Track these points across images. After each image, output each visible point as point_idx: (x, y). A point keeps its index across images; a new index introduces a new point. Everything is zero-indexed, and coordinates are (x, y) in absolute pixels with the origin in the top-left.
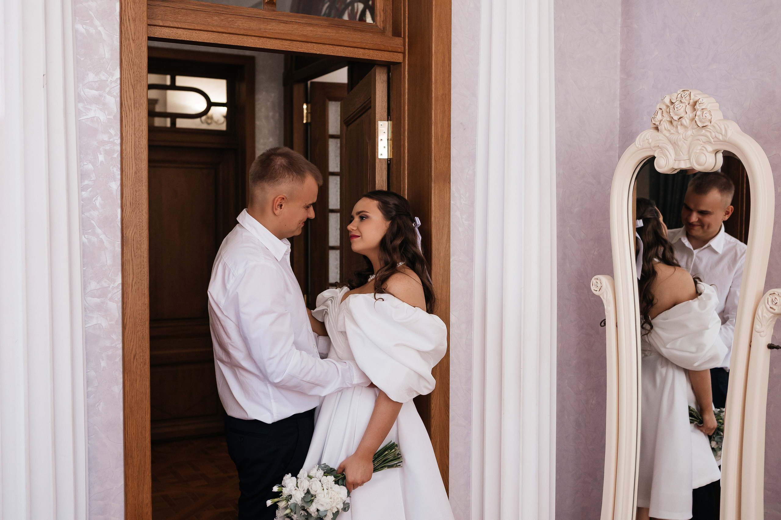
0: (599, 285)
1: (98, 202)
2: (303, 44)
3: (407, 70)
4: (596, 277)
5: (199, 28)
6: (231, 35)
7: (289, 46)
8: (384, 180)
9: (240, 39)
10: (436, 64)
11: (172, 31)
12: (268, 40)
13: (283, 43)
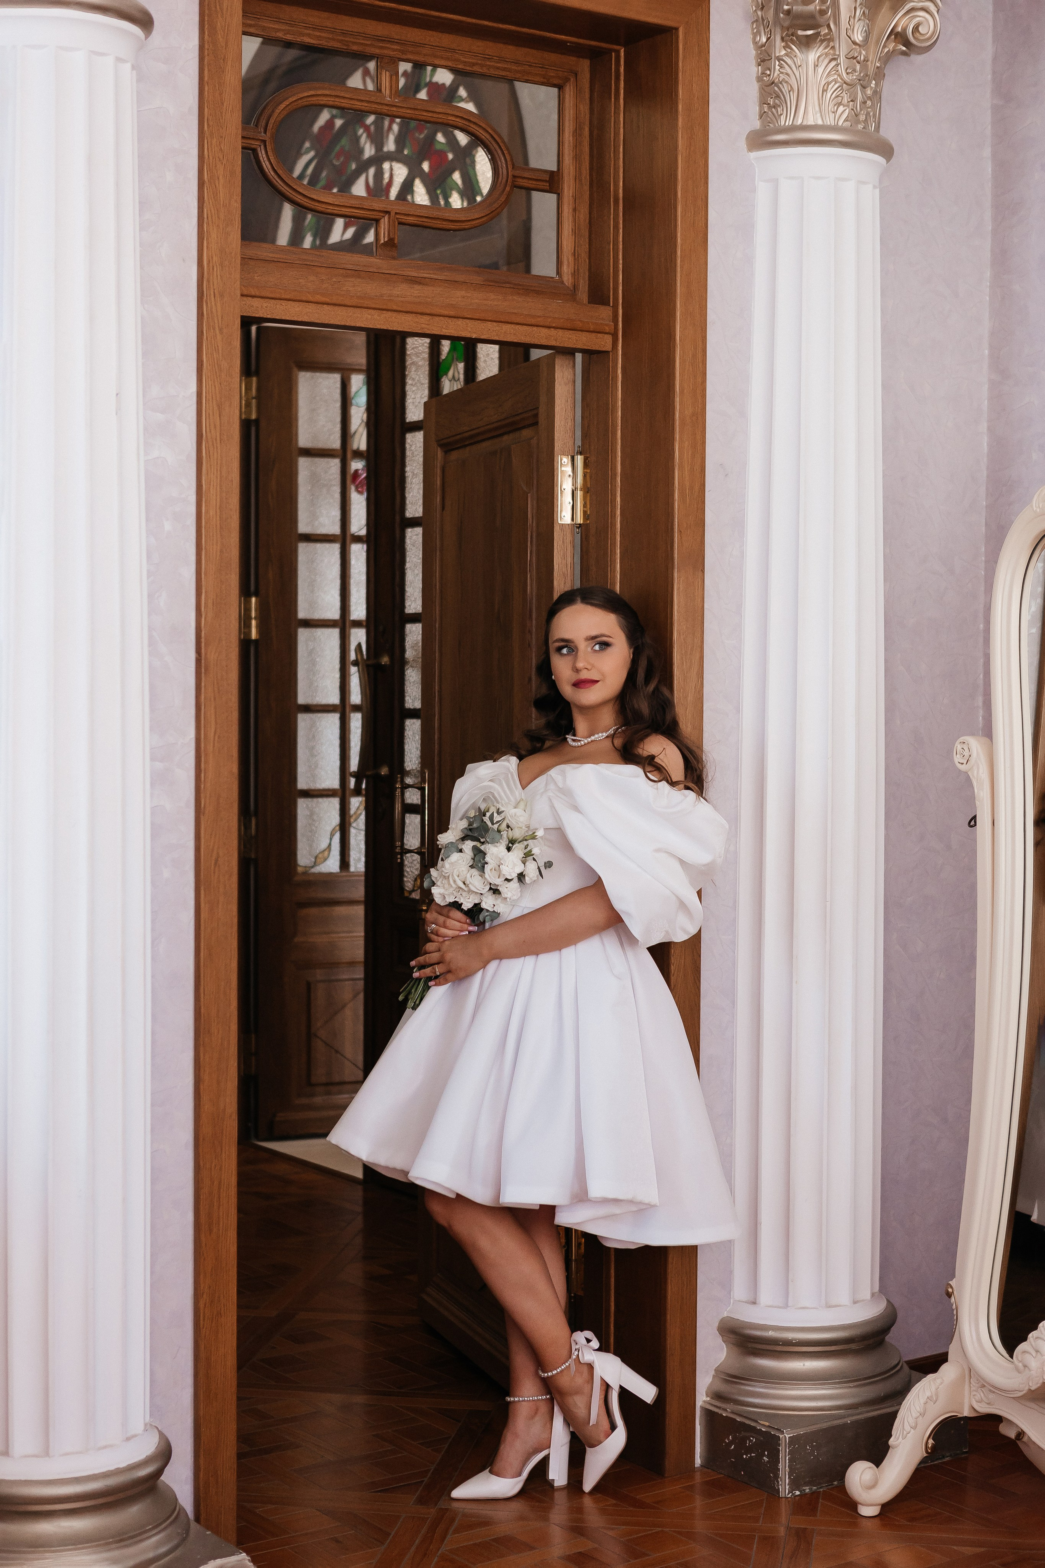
0: (967, 754)
2: (450, 320)
3: (620, 365)
4: (961, 739)
5: (288, 297)
6: (336, 308)
9: (350, 314)
10: (682, 361)
11: (244, 303)
12: (394, 314)
13: (417, 320)
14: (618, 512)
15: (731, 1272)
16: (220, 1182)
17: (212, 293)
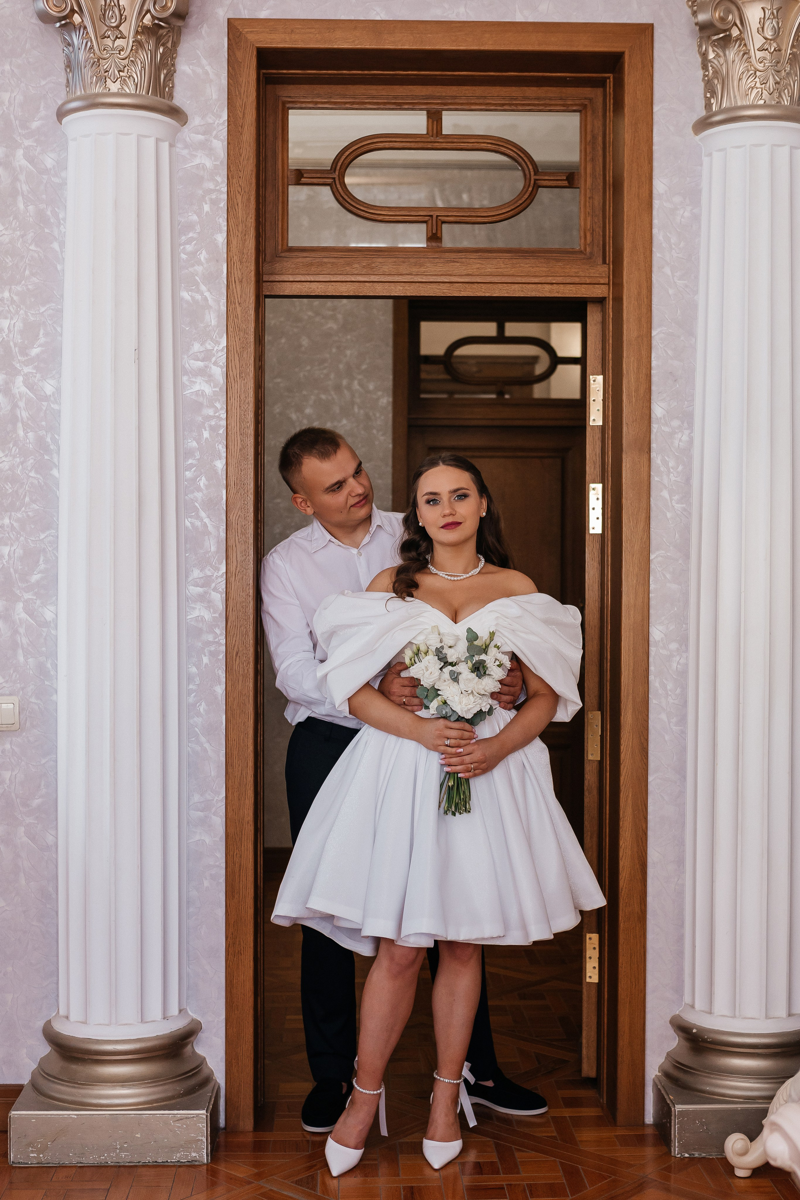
1: (203, 482)
3: (611, 306)
7: (449, 290)
8: (597, 454)
10: (628, 297)
14: (610, 418)
16: (240, 865)
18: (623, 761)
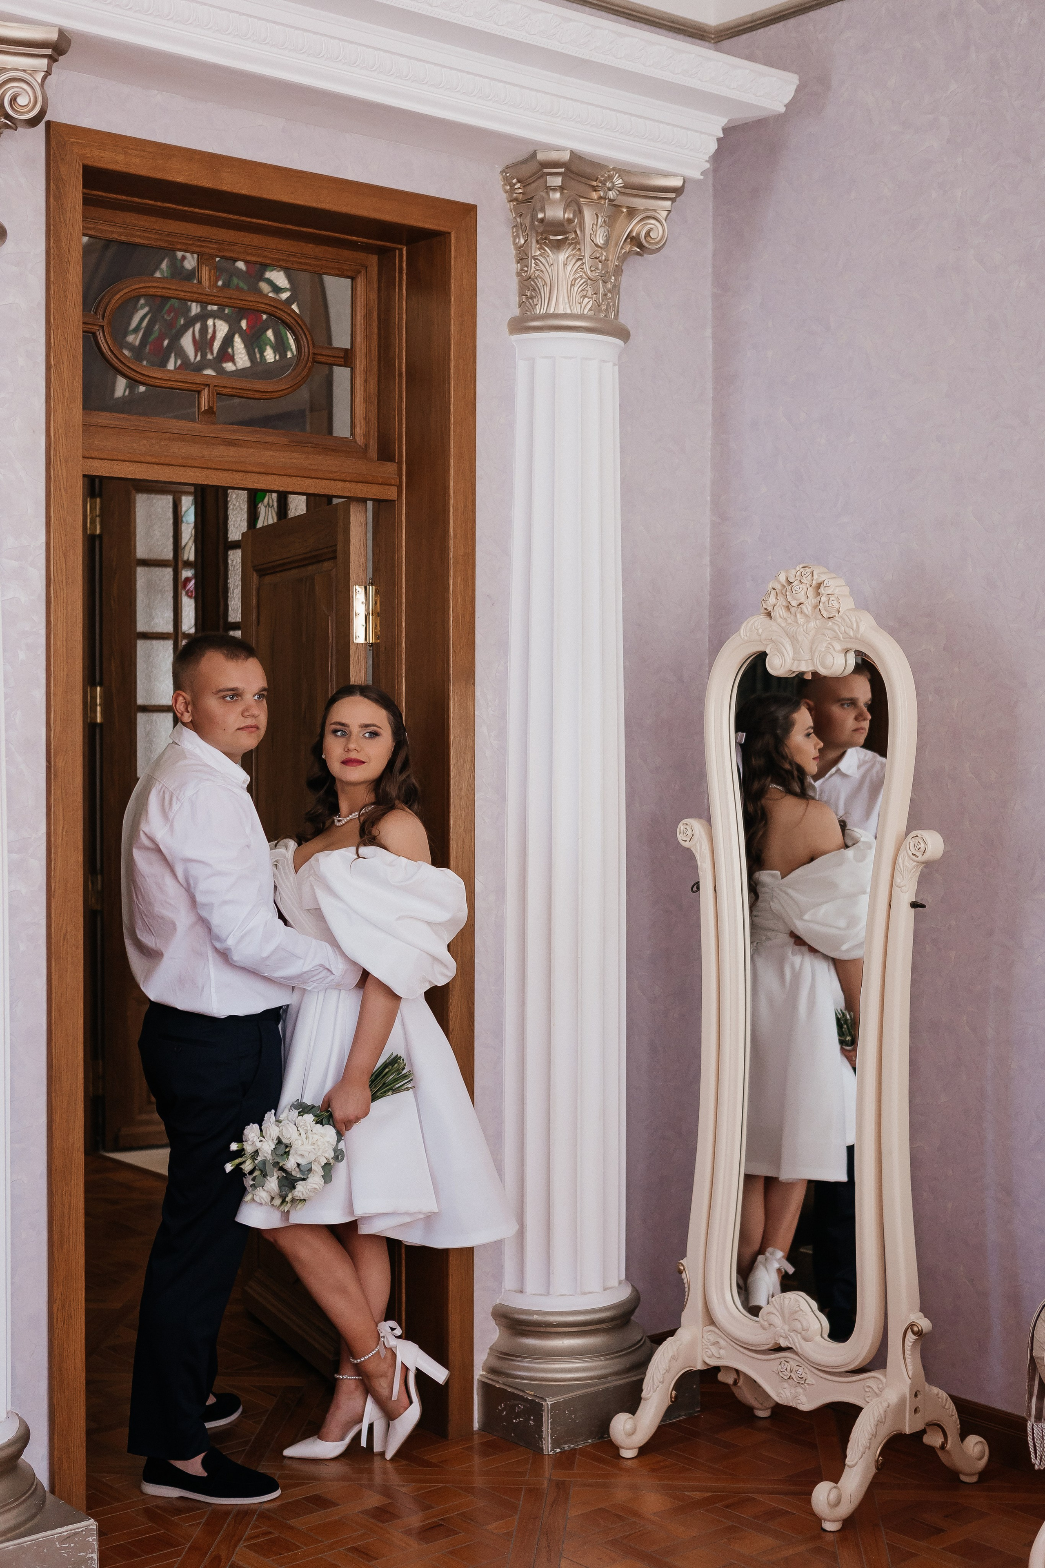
0: (690, 833)
2: (260, 476)
3: (404, 512)
4: (685, 821)
5: (123, 458)
6: (165, 467)
7: (242, 480)
8: (366, 671)
10: (455, 510)
11: (86, 464)
12: (214, 472)
13: (237, 476)
14: (404, 635)
15: (502, 1266)
16: (70, 1207)
17: (59, 460)
18: (453, 1030)
